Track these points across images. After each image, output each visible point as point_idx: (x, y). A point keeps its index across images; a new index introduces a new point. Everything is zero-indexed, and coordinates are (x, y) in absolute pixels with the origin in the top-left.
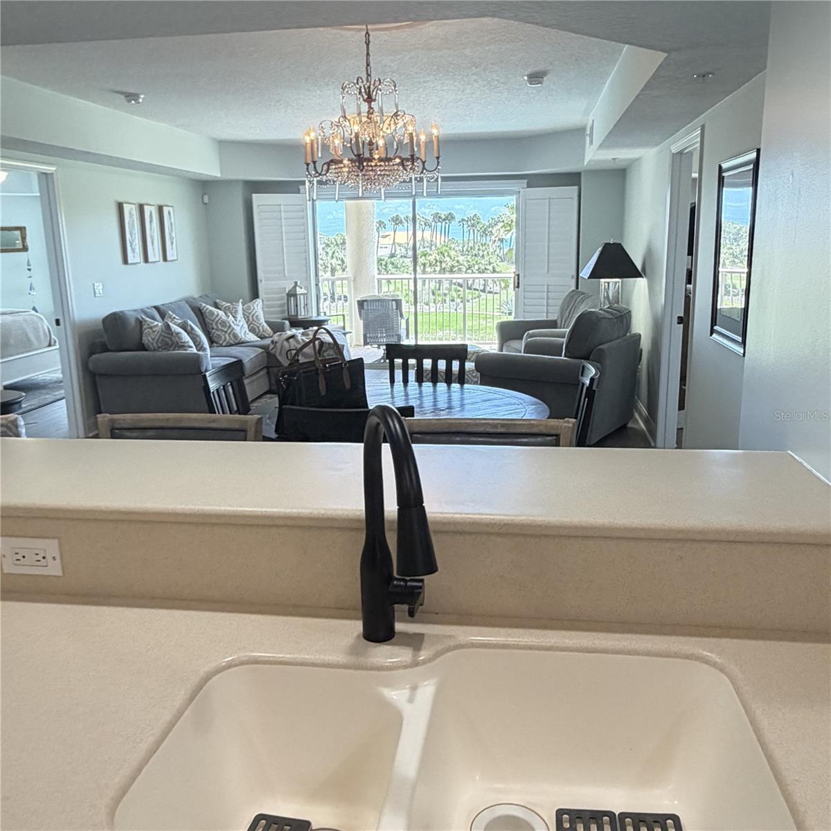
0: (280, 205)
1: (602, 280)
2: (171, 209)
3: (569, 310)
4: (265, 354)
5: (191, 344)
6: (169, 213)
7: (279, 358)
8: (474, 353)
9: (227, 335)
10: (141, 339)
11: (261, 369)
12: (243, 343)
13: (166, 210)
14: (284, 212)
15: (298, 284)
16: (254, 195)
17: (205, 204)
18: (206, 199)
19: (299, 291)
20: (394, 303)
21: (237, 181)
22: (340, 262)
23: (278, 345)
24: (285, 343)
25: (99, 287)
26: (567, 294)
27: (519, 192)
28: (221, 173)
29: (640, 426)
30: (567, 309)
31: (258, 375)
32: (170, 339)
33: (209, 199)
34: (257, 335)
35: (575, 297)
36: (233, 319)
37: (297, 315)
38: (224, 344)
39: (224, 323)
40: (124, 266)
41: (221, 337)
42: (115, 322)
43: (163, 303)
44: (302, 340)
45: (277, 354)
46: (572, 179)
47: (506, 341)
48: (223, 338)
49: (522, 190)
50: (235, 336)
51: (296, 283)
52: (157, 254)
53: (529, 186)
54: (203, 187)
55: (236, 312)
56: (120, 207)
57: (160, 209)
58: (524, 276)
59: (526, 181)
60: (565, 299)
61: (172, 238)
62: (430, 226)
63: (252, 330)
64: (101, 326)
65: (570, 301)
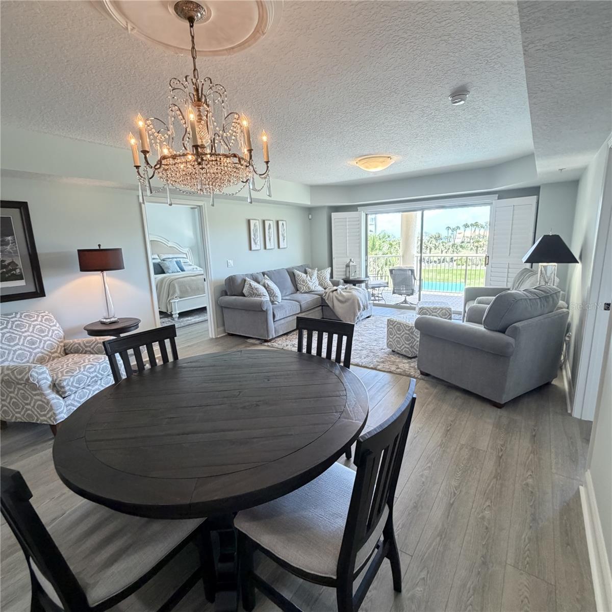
0: (346, 218)
1: (540, 264)
2: (284, 222)
3: (518, 283)
4: (320, 299)
5: (266, 294)
6: (283, 224)
7: (327, 301)
8: (439, 309)
9: (304, 287)
10: (243, 290)
11: (318, 306)
12: (313, 291)
13: (280, 223)
14: (348, 221)
15: (352, 260)
16: (332, 213)
17: (310, 219)
18: (310, 217)
19: (351, 264)
20: (410, 271)
21: (324, 207)
22: (434, 245)
23: (327, 294)
24: (331, 293)
25: (231, 262)
26: (521, 270)
27: (492, 203)
28: (311, 203)
29: (564, 385)
30: (518, 281)
31: (314, 310)
32: (252, 291)
33: (312, 217)
34: (323, 288)
35: (525, 274)
36: (309, 278)
37: (349, 277)
38: (303, 292)
39: (303, 281)
40: (250, 251)
41: (301, 288)
42: (231, 280)
43: (269, 270)
44: (340, 292)
45: (326, 299)
46: (534, 191)
47: (469, 301)
48: (302, 288)
49: (494, 201)
50: (309, 288)
51: (351, 260)
52: (272, 244)
53: (499, 198)
54: (309, 210)
55: (313, 275)
56: (249, 221)
57: (277, 222)
58: (492, 258)
59: (497, 195)
60: (518, 274)
61: (284, 237)
62: (484, 228)
63: (321, 284)
64: (224, 283)
65: (521, 275)
